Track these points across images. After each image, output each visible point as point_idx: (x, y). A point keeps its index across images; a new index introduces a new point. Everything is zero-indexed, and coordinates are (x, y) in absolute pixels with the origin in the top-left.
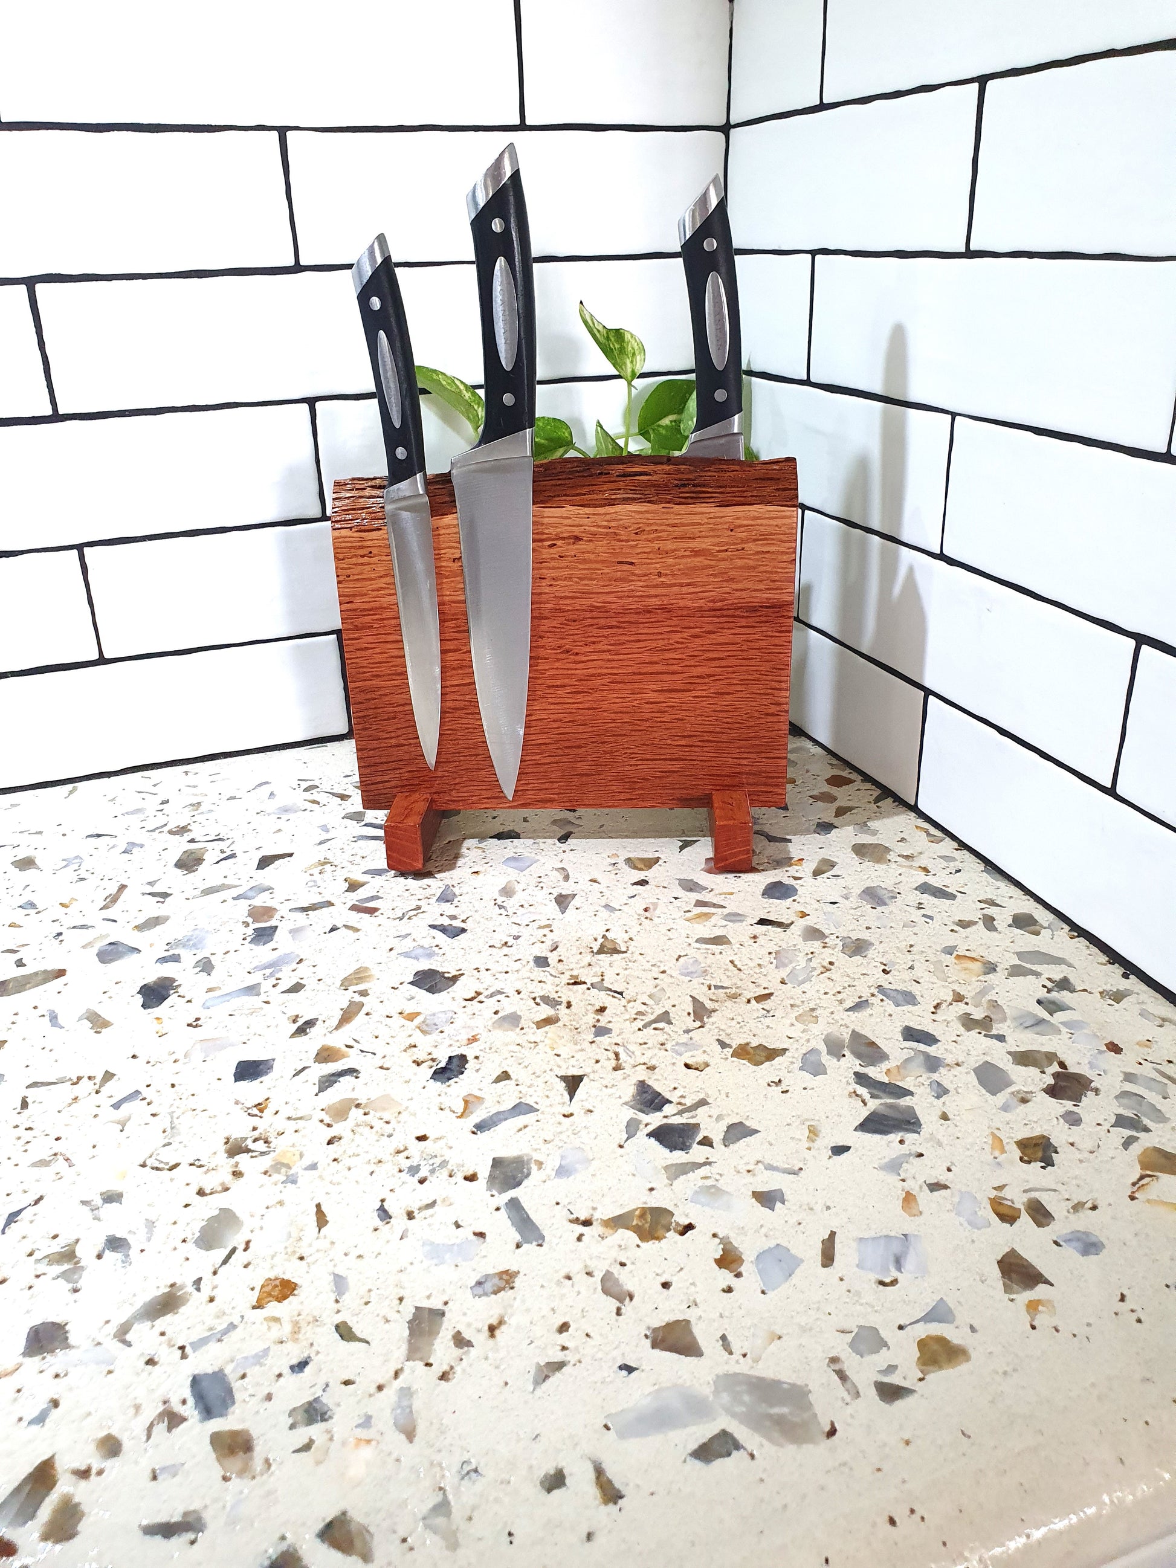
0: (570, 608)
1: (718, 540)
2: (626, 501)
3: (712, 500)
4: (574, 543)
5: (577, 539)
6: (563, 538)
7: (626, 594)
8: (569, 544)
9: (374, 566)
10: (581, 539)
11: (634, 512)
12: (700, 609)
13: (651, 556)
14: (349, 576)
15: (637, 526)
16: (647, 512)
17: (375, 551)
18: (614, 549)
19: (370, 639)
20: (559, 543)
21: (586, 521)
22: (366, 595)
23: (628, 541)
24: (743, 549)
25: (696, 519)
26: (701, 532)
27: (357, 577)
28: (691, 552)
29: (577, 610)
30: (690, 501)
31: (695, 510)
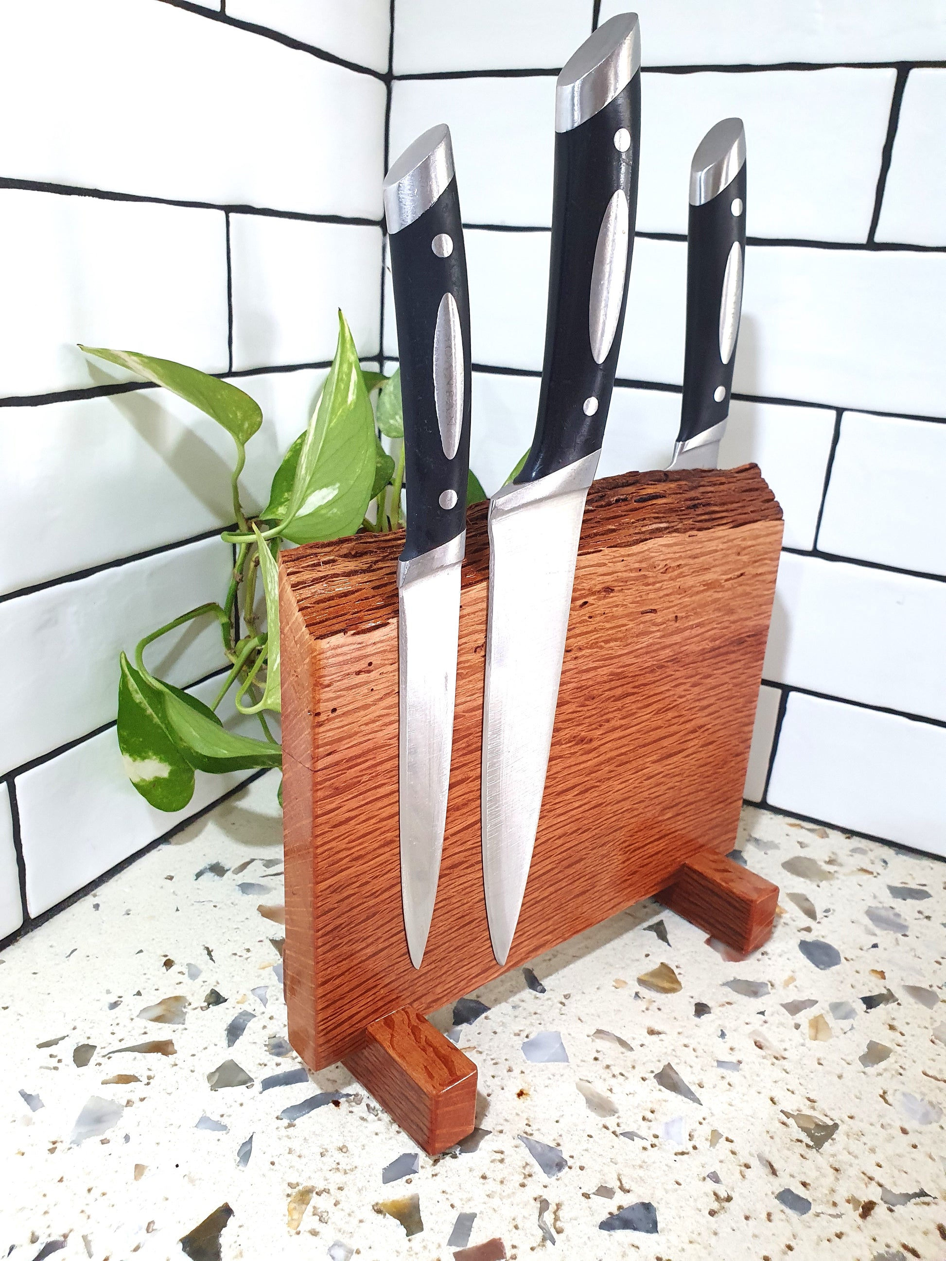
0: (591, 683)
1: (727, 567)
2: (657, 533)
3: (724, 521)
4: (605, 597)
5: (609, 590)
6: (593, 594)
7: (644, 650)
8: (599, 599)
9: (371, 686)
10: (613, 590)
11: (665, 545)
12: (703, 652)
13: (672, 598)
14: (334, 710)
15: (664, 563)
16: (676, 544)
17: (376, 660)
18: (641, 596)
19: (354, 804)
20: (590, 599)
21: (620, 566)
22: (356, 733)
23: (654, 584)
24: (742, 575)
25: (712, 545)
26: (715, 560)
27: (345, 709)
28: (704, 585)
29: (598, 683)
30: (708, 524)
31: (714, 535)
